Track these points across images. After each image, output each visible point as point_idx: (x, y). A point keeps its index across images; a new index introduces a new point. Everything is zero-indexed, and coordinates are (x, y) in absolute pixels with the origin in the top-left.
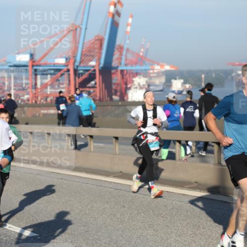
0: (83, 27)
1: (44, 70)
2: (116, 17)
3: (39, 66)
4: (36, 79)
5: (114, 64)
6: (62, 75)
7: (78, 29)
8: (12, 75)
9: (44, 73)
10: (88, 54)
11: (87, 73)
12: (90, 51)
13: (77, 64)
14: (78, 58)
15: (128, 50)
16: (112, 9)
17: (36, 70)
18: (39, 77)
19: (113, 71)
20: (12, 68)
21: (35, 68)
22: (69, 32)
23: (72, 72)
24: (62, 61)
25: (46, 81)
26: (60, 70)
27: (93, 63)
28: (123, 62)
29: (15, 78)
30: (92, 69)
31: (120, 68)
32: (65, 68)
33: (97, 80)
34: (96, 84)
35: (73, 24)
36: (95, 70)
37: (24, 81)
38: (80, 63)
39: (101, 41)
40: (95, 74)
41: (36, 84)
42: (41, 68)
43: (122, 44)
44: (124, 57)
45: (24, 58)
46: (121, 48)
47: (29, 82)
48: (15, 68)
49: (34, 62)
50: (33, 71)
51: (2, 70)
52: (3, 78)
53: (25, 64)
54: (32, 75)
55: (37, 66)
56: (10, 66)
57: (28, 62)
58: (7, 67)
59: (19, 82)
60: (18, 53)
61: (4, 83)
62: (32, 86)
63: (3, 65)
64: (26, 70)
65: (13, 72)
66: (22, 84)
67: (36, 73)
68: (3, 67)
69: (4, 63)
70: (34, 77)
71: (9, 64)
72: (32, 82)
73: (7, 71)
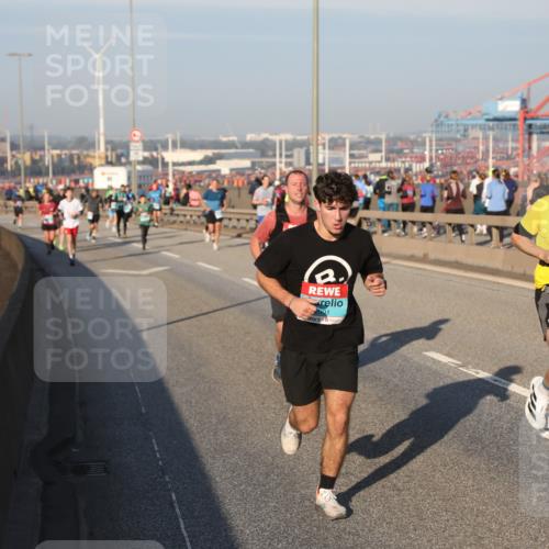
1: (545, 127)
3: (537, 119)
4: (530, 141)
8: (491, 134)
9: (544, 131)
17: (530, 126)
18: (535, 137)
20: (491, 124)
21: (529, 122)
29: (496, 140)
37: (511, 145)
41: (530, 148)
42: (538, 123)
45: (512, 106)
47: (518, 145)
48: (496, 123)
49: (527, 112)
50: (525, 127)
51: (474, 126)
52: (476, 139)
53: (513, 115)
54: (523, 134)
55: (533, 119)
56: (488, 120)
57: (517, 113)
58: (482, 122)
59: (501, 145)
60: (501, 99)
61: (477, 148)
62: (523, 151)
63: (475, 119)
64: (514, 125)
65: (492, 129)
66: (507, 149)
67: (530, 130)
68: (474, 122)
69: (478, 114)
70: (527, 136)
71: (487, 117)
72: (523, 146)
73: (482, 128)
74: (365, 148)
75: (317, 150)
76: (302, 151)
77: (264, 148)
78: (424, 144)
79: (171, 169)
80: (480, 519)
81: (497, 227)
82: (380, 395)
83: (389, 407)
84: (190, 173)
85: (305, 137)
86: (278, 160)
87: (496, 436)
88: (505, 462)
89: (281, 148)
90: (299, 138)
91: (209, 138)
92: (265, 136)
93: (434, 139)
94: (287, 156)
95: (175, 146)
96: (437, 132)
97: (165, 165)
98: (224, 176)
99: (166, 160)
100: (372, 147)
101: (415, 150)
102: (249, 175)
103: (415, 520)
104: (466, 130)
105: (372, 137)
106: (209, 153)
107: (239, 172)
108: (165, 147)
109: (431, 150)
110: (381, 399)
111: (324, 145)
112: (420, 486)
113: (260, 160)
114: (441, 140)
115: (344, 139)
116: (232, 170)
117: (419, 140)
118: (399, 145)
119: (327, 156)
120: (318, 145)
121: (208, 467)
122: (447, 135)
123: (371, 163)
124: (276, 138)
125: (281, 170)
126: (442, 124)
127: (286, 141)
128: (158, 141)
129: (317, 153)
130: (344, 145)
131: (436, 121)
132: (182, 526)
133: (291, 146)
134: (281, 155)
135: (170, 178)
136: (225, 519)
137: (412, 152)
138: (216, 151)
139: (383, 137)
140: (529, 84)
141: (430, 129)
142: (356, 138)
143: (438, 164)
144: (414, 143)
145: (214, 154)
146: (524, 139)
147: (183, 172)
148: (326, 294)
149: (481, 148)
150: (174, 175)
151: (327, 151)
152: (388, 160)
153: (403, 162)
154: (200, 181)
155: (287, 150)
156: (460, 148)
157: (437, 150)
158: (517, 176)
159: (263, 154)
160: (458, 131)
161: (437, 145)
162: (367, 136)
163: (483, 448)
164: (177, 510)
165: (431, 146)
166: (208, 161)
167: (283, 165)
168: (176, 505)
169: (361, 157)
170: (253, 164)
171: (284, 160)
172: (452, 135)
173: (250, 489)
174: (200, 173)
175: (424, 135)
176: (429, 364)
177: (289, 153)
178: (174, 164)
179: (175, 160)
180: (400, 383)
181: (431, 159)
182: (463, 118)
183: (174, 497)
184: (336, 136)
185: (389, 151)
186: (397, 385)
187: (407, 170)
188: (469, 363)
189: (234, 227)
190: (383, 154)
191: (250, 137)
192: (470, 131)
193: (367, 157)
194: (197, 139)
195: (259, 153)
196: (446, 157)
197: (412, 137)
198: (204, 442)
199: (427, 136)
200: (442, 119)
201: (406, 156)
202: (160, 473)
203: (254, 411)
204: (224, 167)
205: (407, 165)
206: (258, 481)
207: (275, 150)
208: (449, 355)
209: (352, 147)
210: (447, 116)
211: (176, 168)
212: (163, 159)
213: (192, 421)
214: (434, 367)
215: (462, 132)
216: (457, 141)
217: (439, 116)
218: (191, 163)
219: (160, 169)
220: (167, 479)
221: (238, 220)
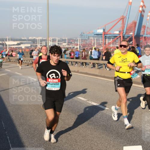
0: (127, 17)
1: (110, 37)
2: (143, 12)
3: (107, 34)
4: (106, 40)
5: (141, 34)
6: (117, 39)
7: (125, 18)
8: (95, 38)
9: (109, 38)
10: (129, 29)
11: (129, 38)
12: (130, 28)
13: (124, 34)
14: (125, 31)
15: (148, 27)
16: (141, 9)
17: (106, 36)
18: (107, 39)
19: (141, 37)
20: (95, 36)
21: (105, 35)
22: (121, 19)
23: (122, 38)
24: (117, 32)
25: (110, 41)
26: (116, 36)
27: (131, 33)
28: (145, 33)
29: (97, 40)
30: (131, 36)
31: (144, 36)
32: (119, 36)
33: (133, 41)
34: (132, 43)
35: (122, 16)
36: (132, 37)
37: (101, 41)
38: (126, 33)
39: (135, 23)
40: (132, 39)
41: (106, 43)
42: (108, 36)
43: (145, 25)
44: (146, 31)
45: (101, 31)
46: (145, 27)
47: (102, 41)
48: (97, 35)
49: (105, 33)
50: (105, 37)
51: (91, 36)
52: (92, 40)
53: (101, 34)
54: (104, 39)
55: (106, 34)
56: (95, 35)
57: (102, 33)
58: (93, 35)
59: (98, 41)
60: (98, 29)
61: (92, 42)
62: (104, 43)
63: (91, 34)
64: (102, 36)
65: (96, 37)
66: (100, 42)
67: (106, 37)
68: (91, 35)
69: (92, 33)
70: (105, 39)
71: (94, 34)
72: (104, 42)
73: (93, 37)
74: (62, 42)
75: (49, 42)
76: (45, 42)
77: (34, 41)
78: (78, 41)
79: (8, 46)
80: (92, 142)
81: (97, 64)
82: (66, 109)
83: (68, 112)
84: (13, 48)
85: (45, 38)
86: (38, 44)
87: (96, 120)
88: (99, 126)
89: (39, 41)
90: (44, 38)
91: (19, 38)
92: (34, 38)
93: (80, 39)
94: (40, 43)
95: (9, 40)
96: (81, 37)
97: (6, 45)
98: (23, 49)
99: (7, 44)
100: (64, 41)
101: (75, 42)
102: (30, 48)
103: (75, 143)
104: (89, 37)
105: (64, 39)
106: (19, 42)
107: (27, 48)
108: (6, 40)
109: (80, 42)
110: (66, 110)
111: (51, 41)
112: (76, 133)
113: (33, 44)
114: (82, 40)
115: (56, 39)
116: (25, 47)
117: (77, 39)
118: (71, 41)
119: (51, 44)
120: (49, 41)
121: (18, 129)
122: (84, 38)
123: (63, 46)
124: (38, 38)
125: (39, 47)
126: (82, 35)
127: (40, 39)
128: (4, 39)
129: (49, 43)
130: (56, 41)
131: (81, 35)
132: (11, 146)
133: (42, 41)
134: (39, 43)
135: (8, 49)
136: (23, 143)
137: (74, 43)
138: (21, 42)
139: (67, 39)
140: (105, 25)
141: (79, 37)
142: (59, 39)
143: (82, 46)
144: (75, 41)
145: (20, 42)
146: (104, 40)
147: (11, 47)
148: (54, 81)
149: (93, 42)
150: (9, 48)
151: (51, 42)
152: (68, 45)
153: (72, 46)
154: (16, 50)
155: (40, 42)
156: (87, 42)
157: (81, 43)
158: (102, 50)
159: (34, 43)
160: (87, 37)
161: (81, 41)
162: (62, 38)
163: (93, 123)
164: (9, 141)
165: (80, 41)
166: (18, 44)
167: (39, 46)
168: (9, 140)
169: (61, 44)
170: (31, 45)
171: (40, 44)
172: (85, 38)
173: (29, 135)
174: (16, 48)
175: (78, 38)
176: (79, 100)
177: (41, 43)
178: (9, 45)
179: (9, 44)
180: (71, 106)
181: (80, 45)
182: (88, 34)
183: (8, 138)
184: (54, 38)
185: (68, 43)
186: (70, 106)
187: (73, 48)
188: (90, 100)
189: (26, 63)
190: (67, 43)
191: (30, 38)
192: (90, 37)
193: (62, 44)
194: (15, 38)
195: (33, 42)
196: (84, 44)
197: (74, 39)
198: (17, 122)
199: (79, 38)
200: (82, 34)
201: (73, 44)
202: (4, 131)
203: (31, 113)
204: (23, 46)
205: (73, 46)
206: (32, 133)
207: (37, 42)
208: (84, 98)
209: (58, 41)
210: (84, 33)
211: (9, 46)
212: (6, 44)
213: (13, 117)
214: (80, 101)
215: (88, 38)
216: (87, 40)
217: (82, 33)
218: (14, 45)
219: (5, 46)
220: (6, 133)
221: (27, 61)
